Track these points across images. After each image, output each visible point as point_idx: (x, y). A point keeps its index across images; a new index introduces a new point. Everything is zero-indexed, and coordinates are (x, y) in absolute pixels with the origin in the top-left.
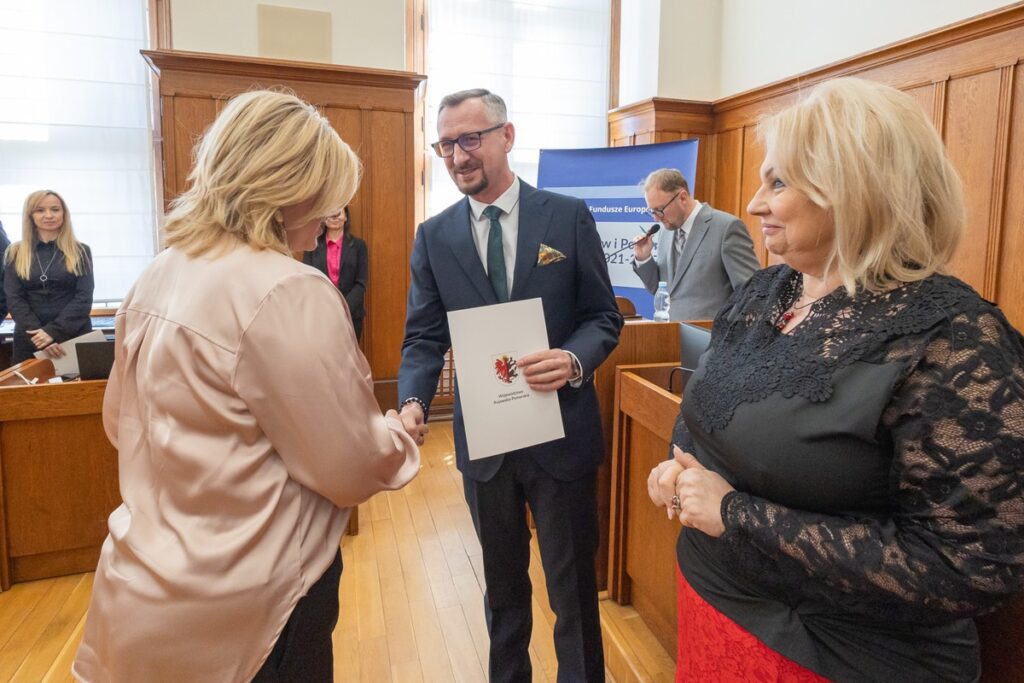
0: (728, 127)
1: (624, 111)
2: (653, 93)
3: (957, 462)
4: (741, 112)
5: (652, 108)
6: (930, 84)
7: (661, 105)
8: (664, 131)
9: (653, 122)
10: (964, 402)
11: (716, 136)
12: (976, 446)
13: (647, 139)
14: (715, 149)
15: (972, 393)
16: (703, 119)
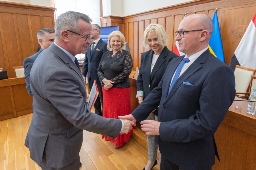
0: (125, 22)
1: (104, 18)
2: (110, 15)
3: (126, 64)
4: (128, 20)
5: (110, 18)
6: (155, 18)
7: (112, 17)
8: (113, 23)
9: (110, 21)
10: (127, 59)
11: (123, 24)
12: (127, 62)
13: (109, 25)
14: (123, 27)
15: (127, 58)
16: (121, 20)
